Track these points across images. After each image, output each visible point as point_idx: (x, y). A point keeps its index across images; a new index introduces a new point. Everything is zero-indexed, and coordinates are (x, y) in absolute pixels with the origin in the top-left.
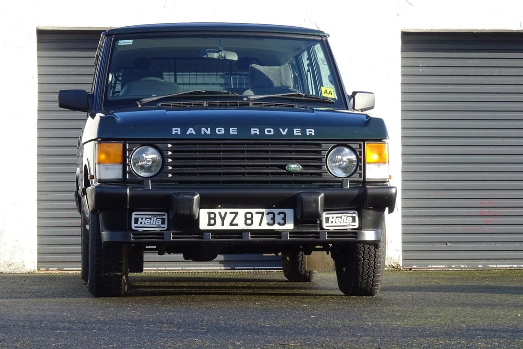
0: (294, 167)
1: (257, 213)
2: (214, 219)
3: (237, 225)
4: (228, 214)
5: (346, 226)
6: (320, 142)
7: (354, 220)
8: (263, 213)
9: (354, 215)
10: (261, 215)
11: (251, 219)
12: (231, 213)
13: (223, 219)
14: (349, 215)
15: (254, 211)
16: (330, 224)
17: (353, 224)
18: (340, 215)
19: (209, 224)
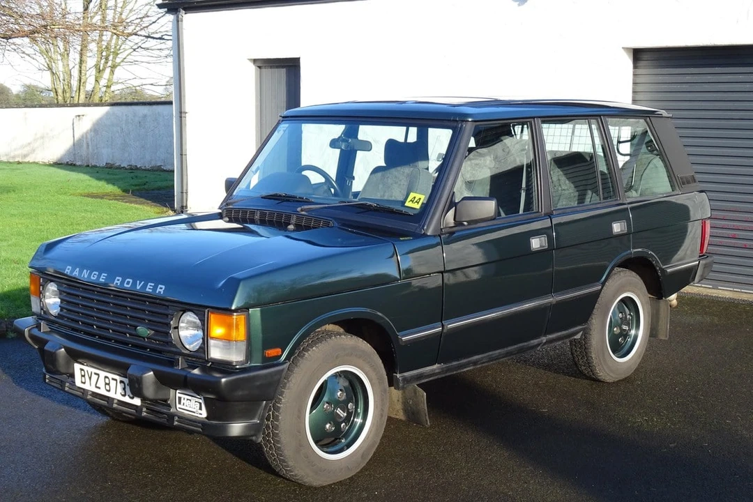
0: (142, 330)
1: (113, 379)
2: (84, 376)
3: (99, 388)
4: (93, 374)
5: (194, 412)
6: (167, 304)
7: (201, 409)
8: (116, 380)
9: (201, 401)
10: (115, 382)
11: (109, 384)
12: (95, 374)
13: (90, 378)
14: (197, 400)
15: (111, 376)
16: (181, 406)
17: (200, 411)
18: (190, 398)
19: (82, 382)
